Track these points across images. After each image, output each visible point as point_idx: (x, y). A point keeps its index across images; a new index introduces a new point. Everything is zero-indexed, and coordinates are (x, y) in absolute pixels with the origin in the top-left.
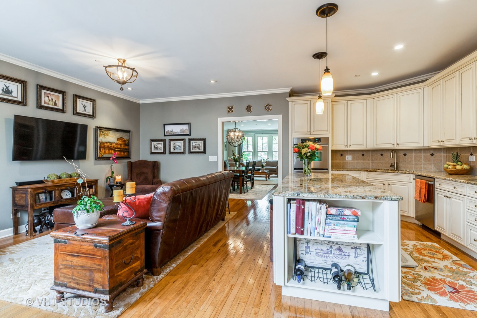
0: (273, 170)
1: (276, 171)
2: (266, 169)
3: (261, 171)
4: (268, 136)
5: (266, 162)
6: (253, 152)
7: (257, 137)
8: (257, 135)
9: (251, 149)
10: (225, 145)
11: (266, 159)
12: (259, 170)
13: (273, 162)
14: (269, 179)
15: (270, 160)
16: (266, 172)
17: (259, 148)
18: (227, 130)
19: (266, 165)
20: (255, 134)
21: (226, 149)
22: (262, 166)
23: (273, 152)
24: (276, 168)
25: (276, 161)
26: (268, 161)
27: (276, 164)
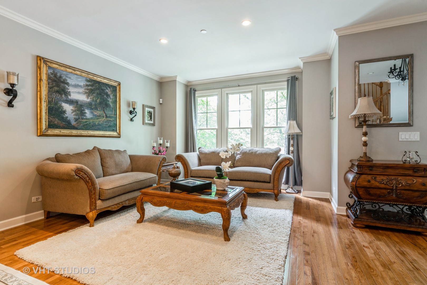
0: (262, 180)
1: (269, 182)
4: (251, 91)
5: (244, 154)
6: (217, 130)
8: (226, 91)
14: (244, 217)
15: (256, 148)
16: (224, 204)
17: (233, 122)
18: (156, 78)
21: (152, 122)
22: (219, 172)
23: (263, 128)
24: (272, 172)
25: (271, 153)
26: (251, 152)
27: (270, 161)
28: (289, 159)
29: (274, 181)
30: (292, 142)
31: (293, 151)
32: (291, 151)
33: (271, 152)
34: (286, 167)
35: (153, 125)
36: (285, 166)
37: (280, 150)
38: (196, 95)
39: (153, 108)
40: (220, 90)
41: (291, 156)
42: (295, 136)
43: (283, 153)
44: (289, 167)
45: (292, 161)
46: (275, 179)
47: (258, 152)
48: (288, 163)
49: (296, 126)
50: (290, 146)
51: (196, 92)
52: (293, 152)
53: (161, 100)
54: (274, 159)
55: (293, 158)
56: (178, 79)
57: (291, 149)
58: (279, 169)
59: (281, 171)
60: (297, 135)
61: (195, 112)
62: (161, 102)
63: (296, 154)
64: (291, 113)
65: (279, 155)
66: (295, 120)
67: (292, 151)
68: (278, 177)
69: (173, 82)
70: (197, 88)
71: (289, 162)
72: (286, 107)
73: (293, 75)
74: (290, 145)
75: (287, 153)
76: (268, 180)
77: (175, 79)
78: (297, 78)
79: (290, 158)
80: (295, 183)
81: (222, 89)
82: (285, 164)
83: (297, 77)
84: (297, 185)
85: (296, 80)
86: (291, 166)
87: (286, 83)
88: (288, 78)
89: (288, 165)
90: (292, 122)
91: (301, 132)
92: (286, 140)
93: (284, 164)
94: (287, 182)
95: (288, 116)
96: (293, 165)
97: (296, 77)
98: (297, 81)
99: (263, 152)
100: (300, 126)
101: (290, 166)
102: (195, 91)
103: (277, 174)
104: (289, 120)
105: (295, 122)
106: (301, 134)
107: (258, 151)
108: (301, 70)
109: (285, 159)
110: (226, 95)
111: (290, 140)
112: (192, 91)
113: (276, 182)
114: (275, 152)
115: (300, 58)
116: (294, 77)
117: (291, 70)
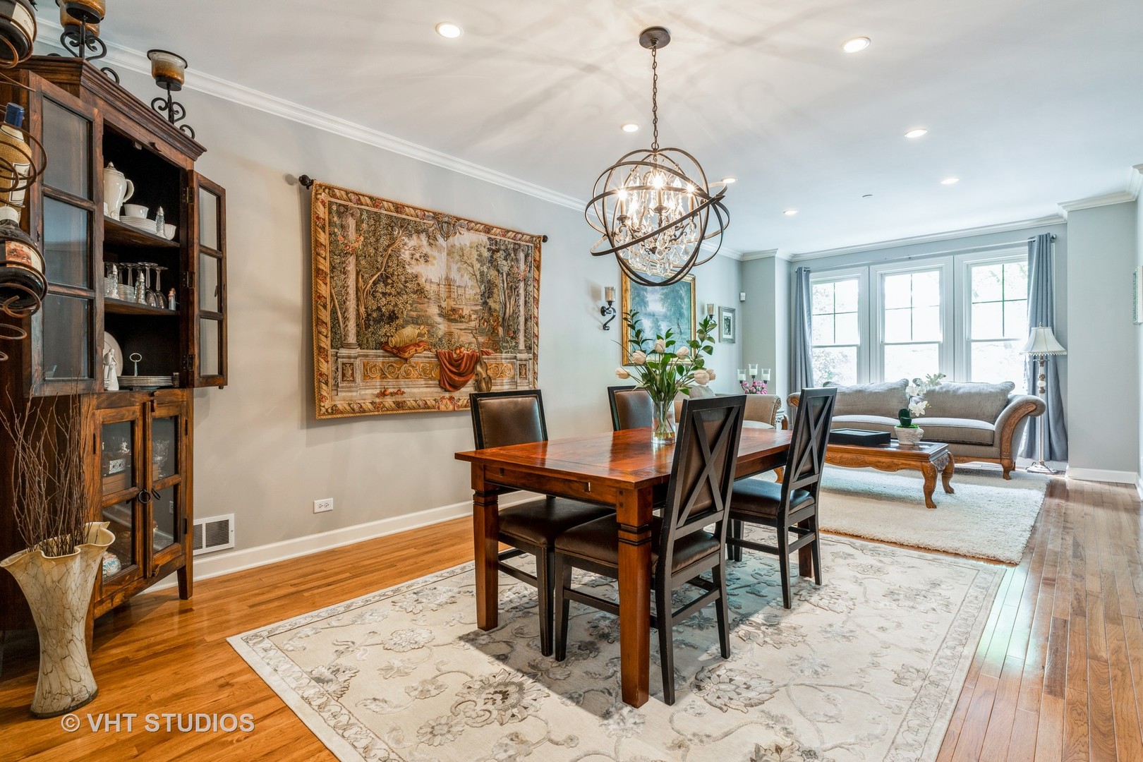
0: (975, 440)
1: (992, 445)
2: (929, 437)
3: (893, 446)
4: (940, 268)
5: (929, 395)
6: (859, 348)
7: (882, 276)
8: (879, 269)
9: (850, 332)
10: (728, 320)
11: (925, 380)
12: (884, 439)
13: (969, 396)
14: (949, 491)
15: (954, 382)
16: (925, 458)
17: (893, 328)
18: (736, 257)
19: (929, 413)
20: (869, 265)
21: (730, 337)
22: (905, 417)
23: (969, 342)
24: (997, 428)
25: (991, 392)
26: (944, 390)
27: (990, 408)
28: (1035, 403)
29: (1001, 444)
30: (1041, 370)
31: (1045, 388)
32: (1040, 389)
33: (993, 390)
34: (1029, 417)
35: (733, 341)
36: (1027, 414)
37: (1012, 386)
38: (811, 280)
39: (732, 311)
40: (866, 268)
41: (1040, 397)
42: (1050, 359)
43: (1021, 392)
44: (1035, 419)
45: (1042, 405)
46: (1004, 439)
47: (961, 391)
48: (1032, 409)
49: (1051, 337)
50: (1037, 379)
51: (811, 275)
52: (1043, 391)
53: (743, 294)
54: (999, 403)
55: (1045, 403)
56: (778, 255)
57: (1040, 383)
58: (1013, 421)
59: (1016, 425)
60: (1055, 357)
61: (810, 314)
62: (743, 299)
63: (1052, 394)
64: (1039, 310)
65: (1009, 396)
66: (1049, 325)
67: (1042, 388)
68: (1010, 435)
69: (769, 259)
70: (812, 266)
71: (1035, 407)
72: (1027, 298)
73: (1044, 232)
74: (1038, 376)
75: (1031, 392)
76: (989, 441)
77: (773, 255)
78: (1053, 238)
79: (1037, 400)
80: (1051, 456)
81: (872, 267)
82: (1026, 412)
83: (1054, 236)
84: (1056, 460)
85: (1051, 242)
86: (1040, 414)
87: (1027, 248)
88: (1032, 238)
89: (1032, 413)
90: (1041, 330)
91: (1063, 349)
92: (1028, 366)
93: (1022, 412)
94: (1030, 453)
95: (1032, 316)
96: (1045, 413)
97: (1051, 235)
98: (1054, 244)
99: (973, 391)
100: (1060, 338)
101: (1038, 415)
102: (808, 272)
103: (1008, 430)
104: (1034, 325)
105: (1049, 330)
106: (1065, 353)
107: (960, 388)
108: (1063, 220)
109: (1027, 403)
110: (878, 278)
111: (1036, 368)
112: (804, 273)
113: (1005, 445)
114: (1002, 390)
115: (1059, 204)
116: (1045, 237)
117: (1038, 221)
